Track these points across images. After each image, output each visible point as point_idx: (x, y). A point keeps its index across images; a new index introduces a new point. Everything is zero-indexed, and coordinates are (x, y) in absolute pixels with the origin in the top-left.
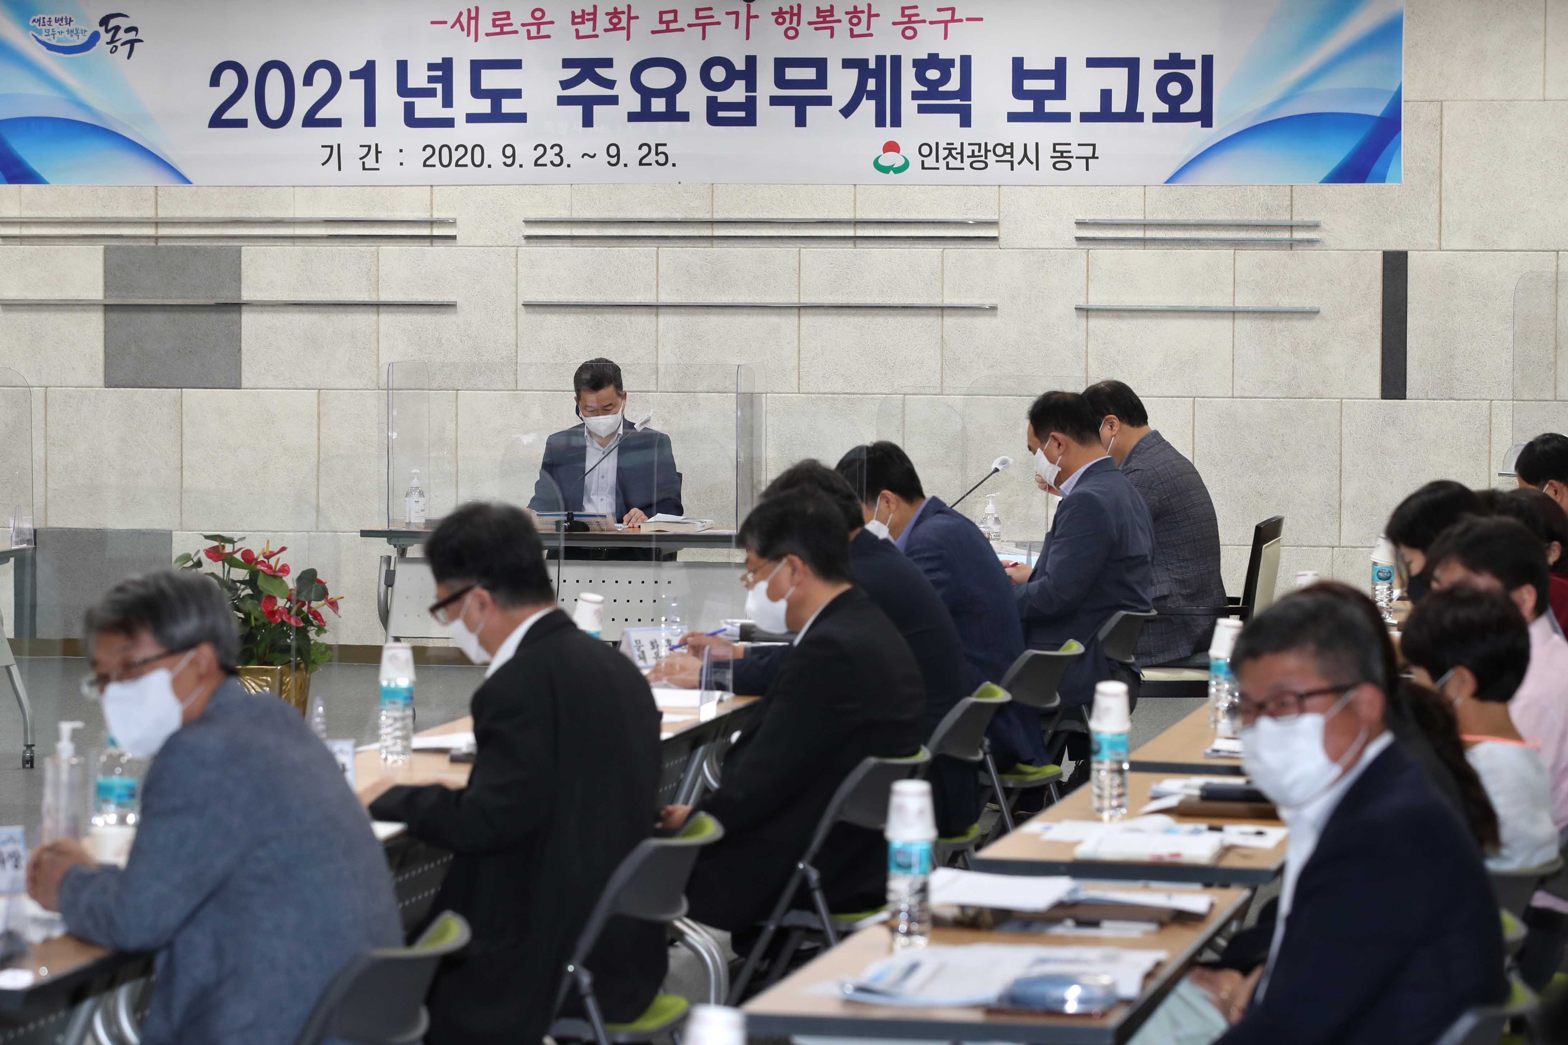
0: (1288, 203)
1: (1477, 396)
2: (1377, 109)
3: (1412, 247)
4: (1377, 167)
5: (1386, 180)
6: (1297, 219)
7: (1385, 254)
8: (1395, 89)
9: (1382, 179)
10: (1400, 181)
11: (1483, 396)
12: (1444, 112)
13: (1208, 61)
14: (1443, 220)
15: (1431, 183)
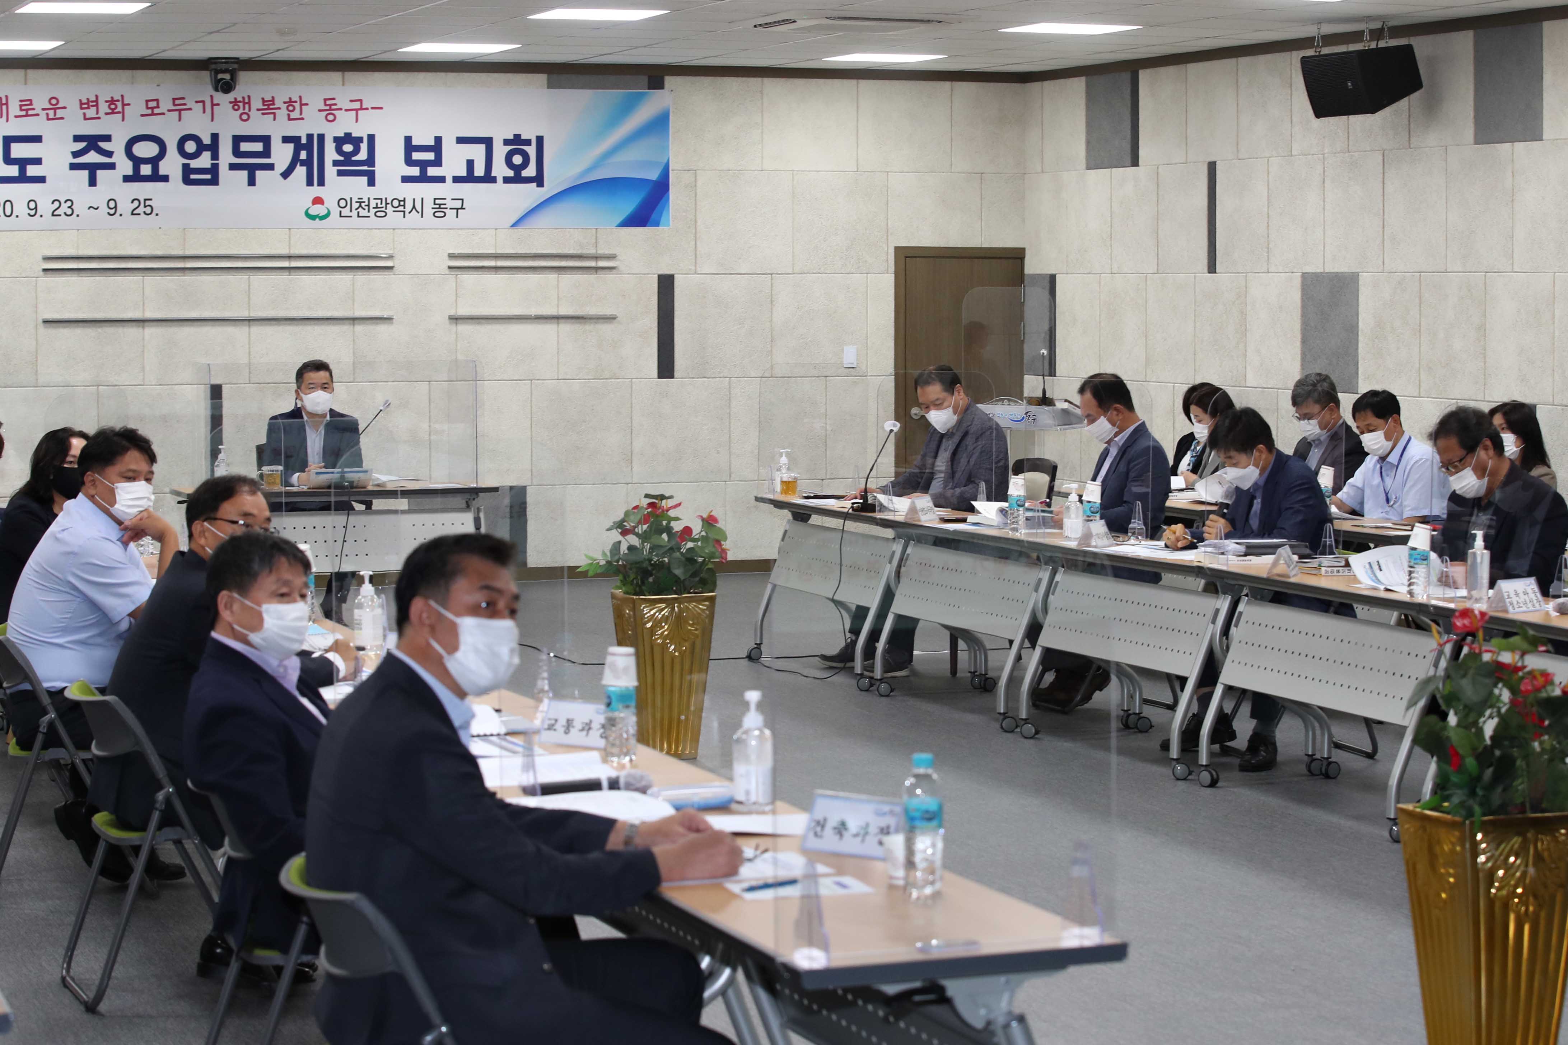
0: (594, 241)
1: (721, 375)
2: (653, 175)
3: (678, 272)
4: (654, 216)
5: (661, 223)
6: (600, 252)
7: (660, 277)
8: (665, 161)
9: (657, 224)
10: (669, 225)
11: (725, 375)
12: (698, 178)
13: (540, 140)
14: (698, 253)
15: (689, 227)
